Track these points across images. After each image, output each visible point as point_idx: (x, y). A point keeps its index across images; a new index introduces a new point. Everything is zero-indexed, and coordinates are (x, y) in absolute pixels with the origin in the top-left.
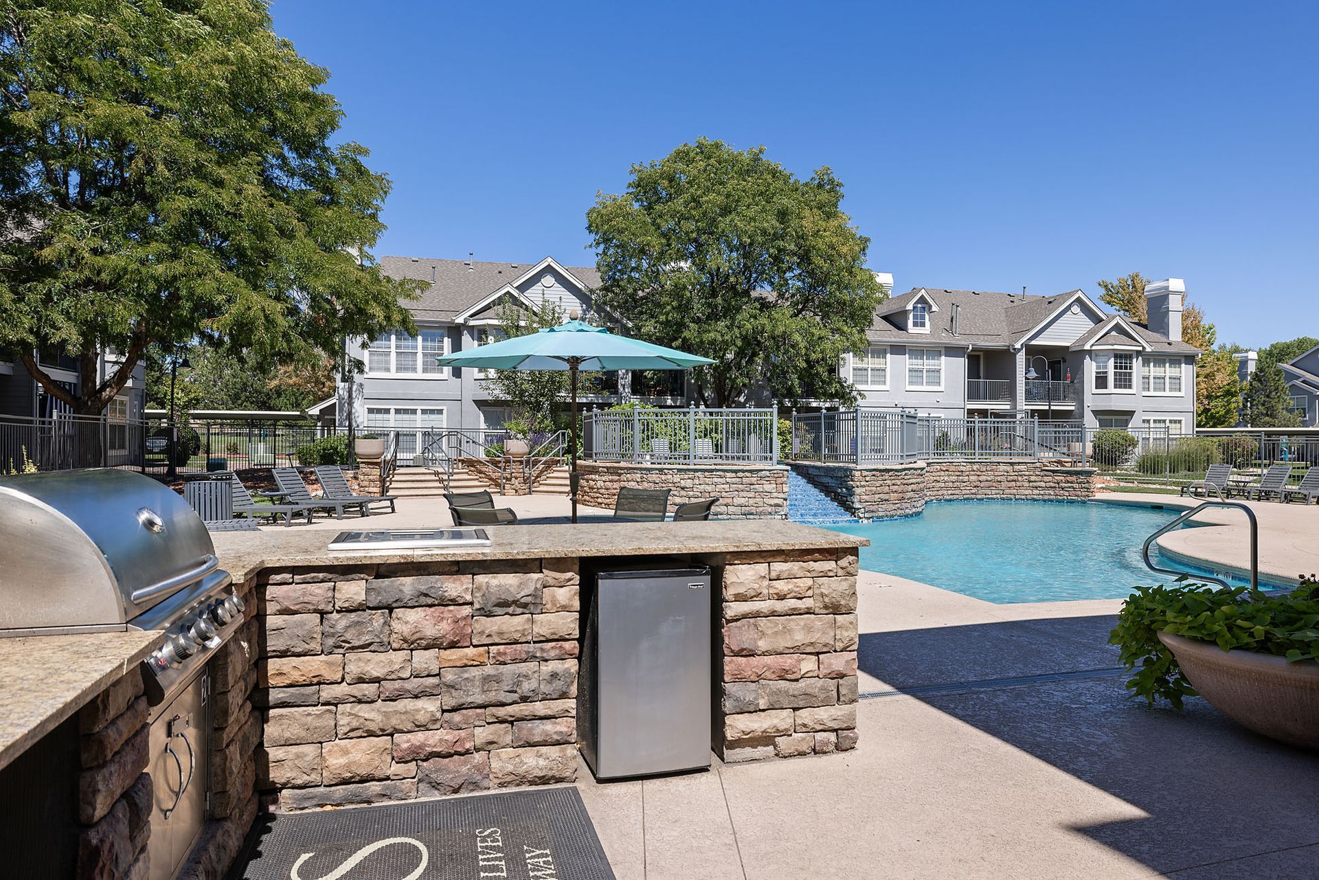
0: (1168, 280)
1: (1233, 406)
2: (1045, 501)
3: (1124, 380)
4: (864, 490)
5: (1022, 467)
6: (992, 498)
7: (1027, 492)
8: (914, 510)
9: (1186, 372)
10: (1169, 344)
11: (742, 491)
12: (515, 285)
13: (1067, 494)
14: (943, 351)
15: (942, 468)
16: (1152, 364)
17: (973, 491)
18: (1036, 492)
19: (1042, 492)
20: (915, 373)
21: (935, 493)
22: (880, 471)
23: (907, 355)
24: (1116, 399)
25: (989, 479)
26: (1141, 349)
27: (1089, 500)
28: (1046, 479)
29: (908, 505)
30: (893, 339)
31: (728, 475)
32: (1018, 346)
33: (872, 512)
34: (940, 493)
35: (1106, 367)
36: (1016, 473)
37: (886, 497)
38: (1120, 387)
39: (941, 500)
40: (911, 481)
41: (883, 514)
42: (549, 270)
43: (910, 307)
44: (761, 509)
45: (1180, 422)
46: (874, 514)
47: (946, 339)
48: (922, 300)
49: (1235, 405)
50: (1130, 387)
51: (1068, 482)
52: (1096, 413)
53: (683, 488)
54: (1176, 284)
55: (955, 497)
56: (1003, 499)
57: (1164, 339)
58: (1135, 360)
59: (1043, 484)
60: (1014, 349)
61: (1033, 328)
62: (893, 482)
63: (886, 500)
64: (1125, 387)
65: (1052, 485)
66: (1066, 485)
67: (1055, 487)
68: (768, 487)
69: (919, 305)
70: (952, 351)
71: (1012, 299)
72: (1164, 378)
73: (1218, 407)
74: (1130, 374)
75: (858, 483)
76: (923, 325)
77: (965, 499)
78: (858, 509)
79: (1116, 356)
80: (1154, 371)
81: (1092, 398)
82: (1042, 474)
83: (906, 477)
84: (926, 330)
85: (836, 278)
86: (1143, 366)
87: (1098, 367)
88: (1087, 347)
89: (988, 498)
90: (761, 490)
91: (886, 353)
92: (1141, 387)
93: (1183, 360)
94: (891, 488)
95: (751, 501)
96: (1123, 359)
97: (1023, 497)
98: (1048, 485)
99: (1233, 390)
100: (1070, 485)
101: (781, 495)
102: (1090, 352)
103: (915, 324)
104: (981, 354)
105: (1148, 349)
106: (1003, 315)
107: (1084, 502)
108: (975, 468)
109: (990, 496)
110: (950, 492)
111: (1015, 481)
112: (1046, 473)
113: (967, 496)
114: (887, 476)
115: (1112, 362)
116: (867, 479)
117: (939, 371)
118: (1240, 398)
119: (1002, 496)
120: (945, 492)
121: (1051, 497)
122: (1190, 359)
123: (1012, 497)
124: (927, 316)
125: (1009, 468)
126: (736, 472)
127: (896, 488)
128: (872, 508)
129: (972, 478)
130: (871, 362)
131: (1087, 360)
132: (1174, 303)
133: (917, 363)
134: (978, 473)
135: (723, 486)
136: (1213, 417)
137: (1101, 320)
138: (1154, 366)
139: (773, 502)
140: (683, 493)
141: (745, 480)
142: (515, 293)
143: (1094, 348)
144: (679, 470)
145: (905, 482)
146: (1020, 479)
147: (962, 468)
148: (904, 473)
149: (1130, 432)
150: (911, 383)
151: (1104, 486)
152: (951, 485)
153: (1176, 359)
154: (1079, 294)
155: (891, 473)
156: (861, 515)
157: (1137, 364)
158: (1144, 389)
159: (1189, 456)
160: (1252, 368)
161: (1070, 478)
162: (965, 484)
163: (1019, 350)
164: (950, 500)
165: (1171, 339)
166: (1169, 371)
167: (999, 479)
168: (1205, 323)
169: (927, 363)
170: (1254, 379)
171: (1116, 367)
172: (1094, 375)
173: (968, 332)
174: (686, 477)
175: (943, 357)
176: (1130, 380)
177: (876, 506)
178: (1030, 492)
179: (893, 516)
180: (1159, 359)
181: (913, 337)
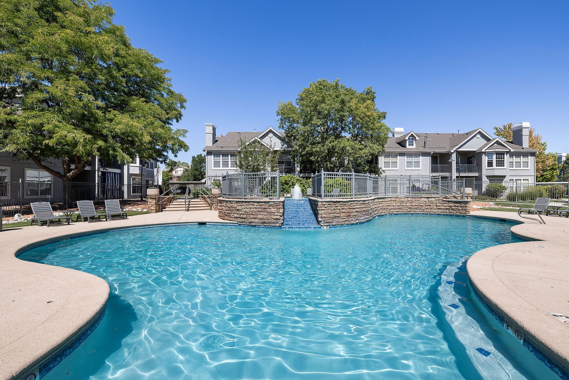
0: (522, 123)
1: (554, 174)
2: (444, 215)
3: (500, 163)
4: (324, 212)
5: (433, 199)
6: (418, 214)
7: (435, 211)
8: (357, 221)
9: (531, 160)
10: (522, 148)
11: (261, 212)
12: (259, 137)
13: (455, 212)
14: (421, 154)
15: (392, 200)
16: (514, 157)
17: (408, 210)
18: (439, 211)
19: (443, 211)
20: (409, 164)
21: (388, 211)
22: (334, 202)
23: (406, 157)
24: (497, 171)
25: (416, 204)
26: (508, 150)
27: (466, 215)
28: (444, 205)
29: (354, 219)
30: (400, 151)
31: (255, 204)
32: (452, 151)
33: (329, 222)
34: (391, 211)
35: (492, 158)
36: (430, 202)
37: (338, 215)
38: (499, 166)
39: (391, 214)
40: (355, 207)
41: (336, 223)
42: (271, 131)
43: (407, 138)
44: (270, 221)
45: (528, 180)
46: (330, 224)
47: (422, 150)
48: (412, 135)
49: (556, 173)
50: (503, 166)
51: (456, 206)
52: (487, 177)
53: (238, 210)
54: (525, 124)
55: (399, 213)
56: (423, 214)
57: (521, 147)
58: (505, 155)
59: (443, 207)
60: (451, 153)
61: (459, 144)
62: (342, 207)
63: (337, 217)
64: (501, 166)
65: (448, 207)
66: (455, 208)
67: (449, 209)
68: (273, 210)
69: (411, 138)
70: (424, 154)
71: (453, 135)
72: (520, 162)
73: (548, 174)
74: (503, 161)
75: (320, 208)
76: (413, 145)
77: (404, 214)
78: (321, 221)
79: (497, 154)
80: (515, 159)
81: (486, 171)
82: (443, 202)
83: (351, 205)
84: (414, 146)
85: (366, 125)
86: (510, 157)
87: (488, 158)
88: (483, 150)
89: (416, 213)
90: (270, 211)
91: (397, 156)
92: (509, 166)
93: (529, 154)
94: (341, 210)
95: (265, 217)
96: (500, 155)
97: (433, 213)
98: (446, 208)
99: (555, 167)
100: (456, 208)
101: (279, 214)
102: (485, 153)
103: (409, 145)
104: (438, 155)
105: (512, 150)
106: (448, 141)
107: (464, 216)
108: (409, 199)
109: (417, 212)
110: (396, 211)
111: (429, 206)
112: (445, 202)
113: (405, 212)
114: (338, 204)
115: (495, 156)
116: (326, 206)
117: (419, 162)
118: (558, 171)
119: (423, 212)
120: (394, 211)
121: (447, 213)
122: (533, 154)
123: (428, 213)
124: (414, 142)
125: (426, 200)
126: (258, 202)
127: (344, 210)
128: (328, 221)
129: (408, 204)
130: (391, 160)
131: (483, 156)
132: (525, 132)
133: (410, 159)
134: (411, 202)
135: (253, 209)
136: (545, 178)
137: (490, 140)
138: (516, 157)
139: (275, 217)
140: (238, 212)
141: (262, 206)
142: (259, 140)
143: (486, 151)
144: (237, 202)
145: (350, 207)
146: (432, 204)
147: (403, 200)
148: (350, 203)
149: (504, 184)
150: (407, 167)
151: (482, 207)
152: (397, 207)
153: (526, 154)
154: (480, 130)
155: (340, 203)
156: (322, 224)
157: (507, 157)
158: (510, 167)
159: (532, 194)
160: (564, 159)
161: (456, 205)
162: (404, 207)
163: (453, 153)
164: (397, 214)
165: (524, 146)
166: (522, 159)
167: (421, 204)
168: (542, 141)
169: (414, 159)
170: (565, 163)
171: (497, 158)
172: (487, 162)
173: (432, 147)
174: (239, 205)
175: (421, 157)
176: (504, 163)
177: (332, 220)
178: (437, 211)
179: (343, 225)
180: (518, 154)
181: (408, 150)
